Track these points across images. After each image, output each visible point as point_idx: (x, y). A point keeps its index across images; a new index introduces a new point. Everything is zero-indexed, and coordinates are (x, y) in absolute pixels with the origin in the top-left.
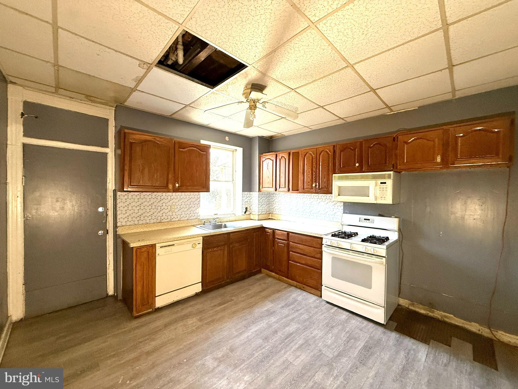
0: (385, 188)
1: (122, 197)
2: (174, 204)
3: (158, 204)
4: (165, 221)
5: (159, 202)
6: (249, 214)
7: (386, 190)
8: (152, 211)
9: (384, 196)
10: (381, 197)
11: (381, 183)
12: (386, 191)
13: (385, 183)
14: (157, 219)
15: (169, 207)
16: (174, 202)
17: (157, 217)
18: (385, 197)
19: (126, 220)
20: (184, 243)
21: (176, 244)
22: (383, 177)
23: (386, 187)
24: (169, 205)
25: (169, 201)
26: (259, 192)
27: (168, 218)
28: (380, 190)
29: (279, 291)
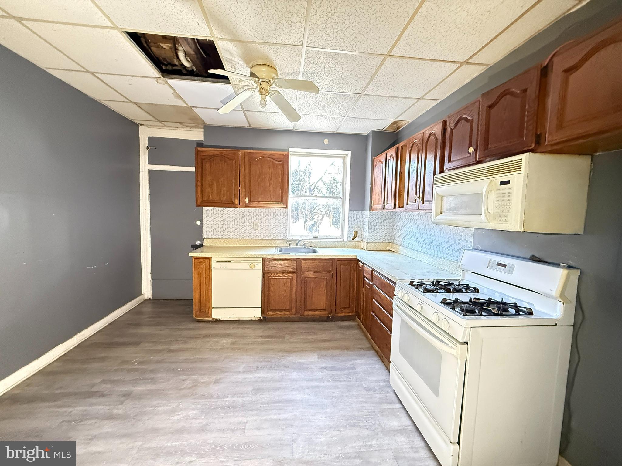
0: (506, 195)
1: (208, 212)
2: (257, 221)
3: (241, 221)
4: (248, 238)
5: (241, 218)
6: (359, 241)
7: (509, 198)
8: (235, 227)
9: (504, 214)
10: (500, 216)
11: (502, 183)
12: (509, 200)
13: (508, 182)
14: (240, 236)
15: (252, 224)
16: (257, 219)
17: (240, 233)
18: (505, 216)
19: (212, 233)
20: (242, 261)
21: (233, 261)
22: (506, 169)
23: (509, 191)
24: (252, 222)
25: (252, 218)
26: (370, 210)
27: (250, 236)
28: (498, 199)
29: (347, 349)
